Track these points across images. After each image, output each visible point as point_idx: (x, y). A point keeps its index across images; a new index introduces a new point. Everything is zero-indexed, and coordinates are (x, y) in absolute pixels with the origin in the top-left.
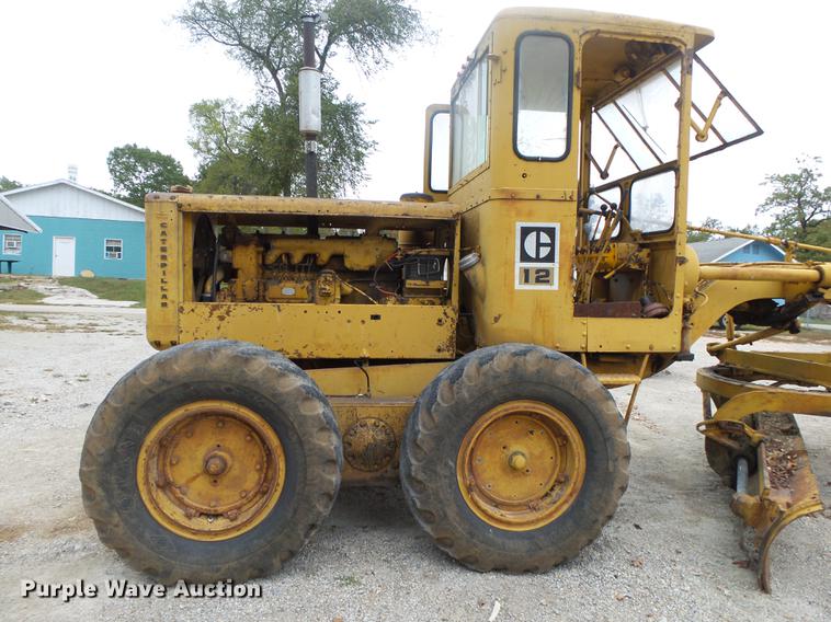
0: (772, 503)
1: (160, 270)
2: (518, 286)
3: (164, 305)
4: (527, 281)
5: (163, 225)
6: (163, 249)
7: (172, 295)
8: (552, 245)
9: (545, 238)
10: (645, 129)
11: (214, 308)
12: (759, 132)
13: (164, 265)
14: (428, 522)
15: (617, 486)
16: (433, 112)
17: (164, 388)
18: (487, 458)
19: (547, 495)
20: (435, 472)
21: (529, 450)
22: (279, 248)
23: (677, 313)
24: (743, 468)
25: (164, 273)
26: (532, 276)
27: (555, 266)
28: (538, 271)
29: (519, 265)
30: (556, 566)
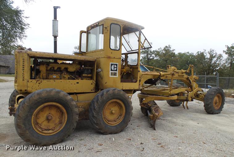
0: (155, 115)
1: (22, 71)
2: (110, 76)
3: (23, 80)
4: (112, 75)
5: (23, 59)
6: (23, 65)
7: (26, 77)
8: (117, 68)
9: (115, 66)
10: (129, 42)
11: (38, 81)
12: (151, 47)
13: (23, 70)
14: (97, 125)
15: (131, 115)
16: (82, 32)
17: (40, 100)
18: (107, 111)
19: (118, 118)
20: (99, 115)
21: (115, 109)
22: (51, 66)
23: (138, 81)
24: (148, 112)
25: (24, 72)
26: (113, 74)
27: (117, 72)
28: (114, 73)
29: (111, 72)
30: (120, 132)
